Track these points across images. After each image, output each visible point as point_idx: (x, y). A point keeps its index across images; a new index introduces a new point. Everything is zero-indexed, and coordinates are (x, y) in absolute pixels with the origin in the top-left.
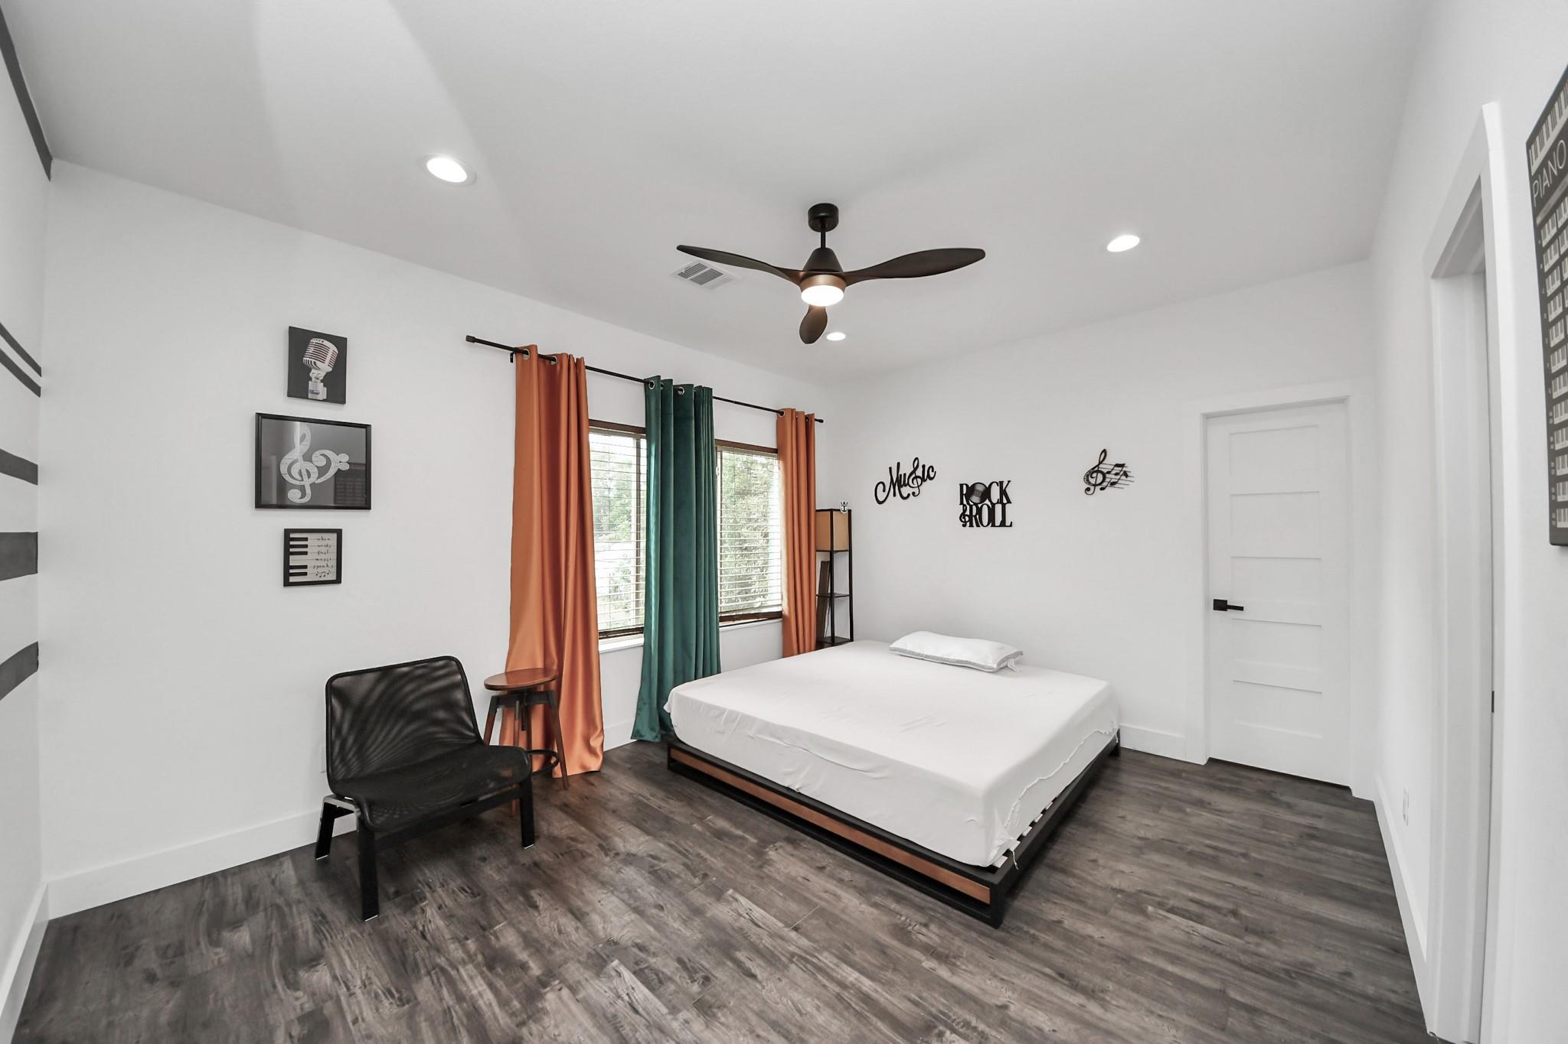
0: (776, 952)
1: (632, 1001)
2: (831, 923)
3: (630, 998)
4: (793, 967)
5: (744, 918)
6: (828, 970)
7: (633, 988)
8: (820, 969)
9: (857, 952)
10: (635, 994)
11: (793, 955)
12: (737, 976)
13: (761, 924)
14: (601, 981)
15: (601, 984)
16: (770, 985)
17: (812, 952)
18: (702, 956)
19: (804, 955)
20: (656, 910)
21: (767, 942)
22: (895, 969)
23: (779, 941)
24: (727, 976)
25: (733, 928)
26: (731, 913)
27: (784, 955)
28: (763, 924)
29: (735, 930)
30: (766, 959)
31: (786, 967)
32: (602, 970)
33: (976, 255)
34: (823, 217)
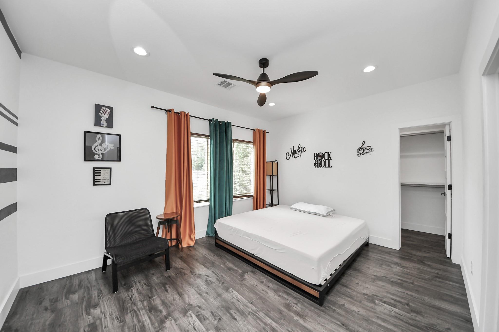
0: (244, 311)
1: (194, 326)
2: (264, 302)
3: (194, 324)
4: (249, 317)
5: (235, 298)
6: (261, 318)
7: (195, 321)
8: (259, 318)
9: (272, 312)
10: (195, 323)
11: (250, 312)
12: (230, 319)
13: (240, 301)
14: (185, 318)
15: (185, 319)
16: (241, 323)
17: (256, 312)
18: (219, 311)
19: (253, 312)
20: (206, 294)
21: (242, 307)
22: (284, 319)
23: (245, 307)
24: (227, 319)
25: (230, 301)
26: (231, 296)
27: (246, 312)
28: (241, 301)
29: (231, 302)
30: (240, 313)
31: (247, 316)
32: (186, 314)
33: (315, 73)
34: (264, 63)
